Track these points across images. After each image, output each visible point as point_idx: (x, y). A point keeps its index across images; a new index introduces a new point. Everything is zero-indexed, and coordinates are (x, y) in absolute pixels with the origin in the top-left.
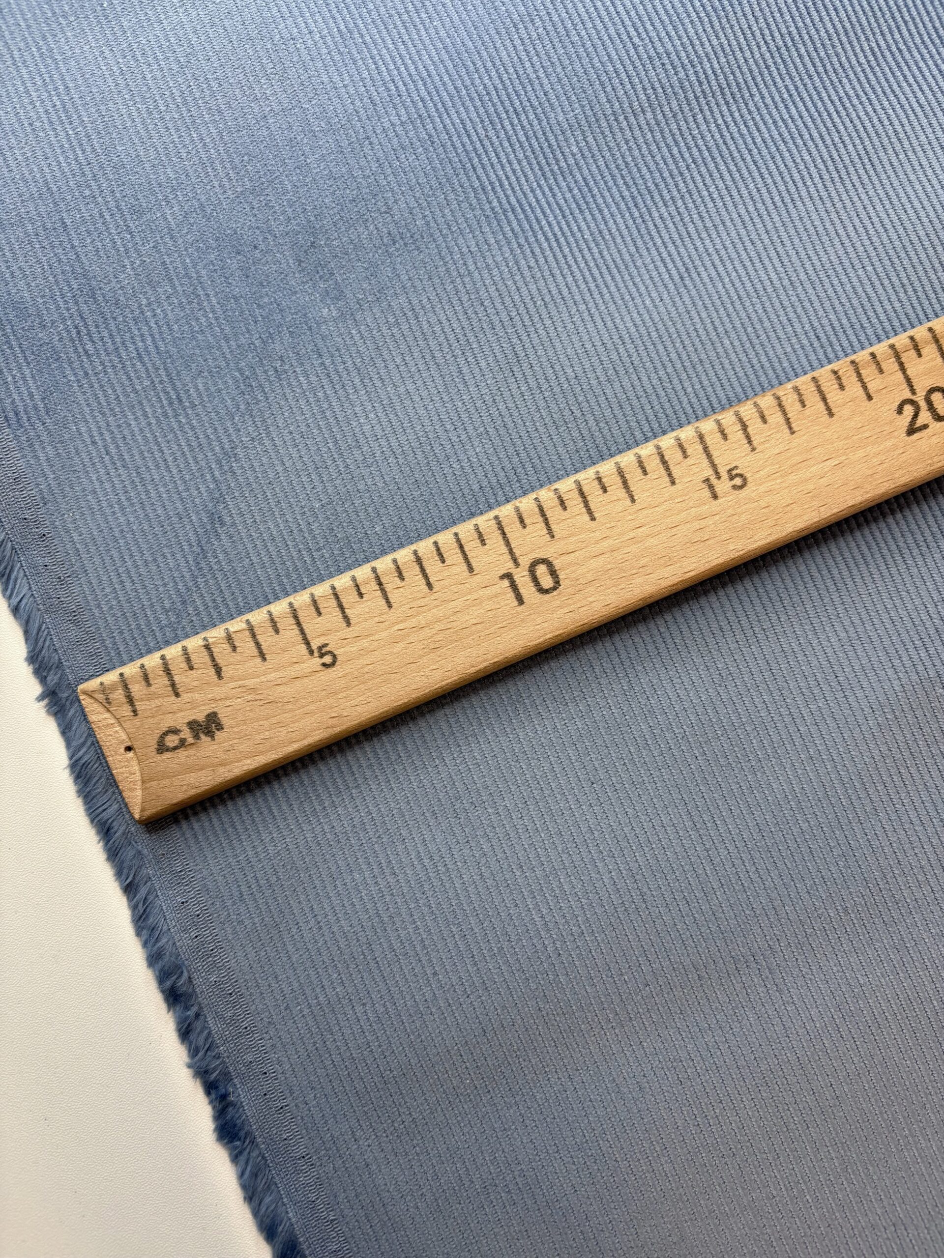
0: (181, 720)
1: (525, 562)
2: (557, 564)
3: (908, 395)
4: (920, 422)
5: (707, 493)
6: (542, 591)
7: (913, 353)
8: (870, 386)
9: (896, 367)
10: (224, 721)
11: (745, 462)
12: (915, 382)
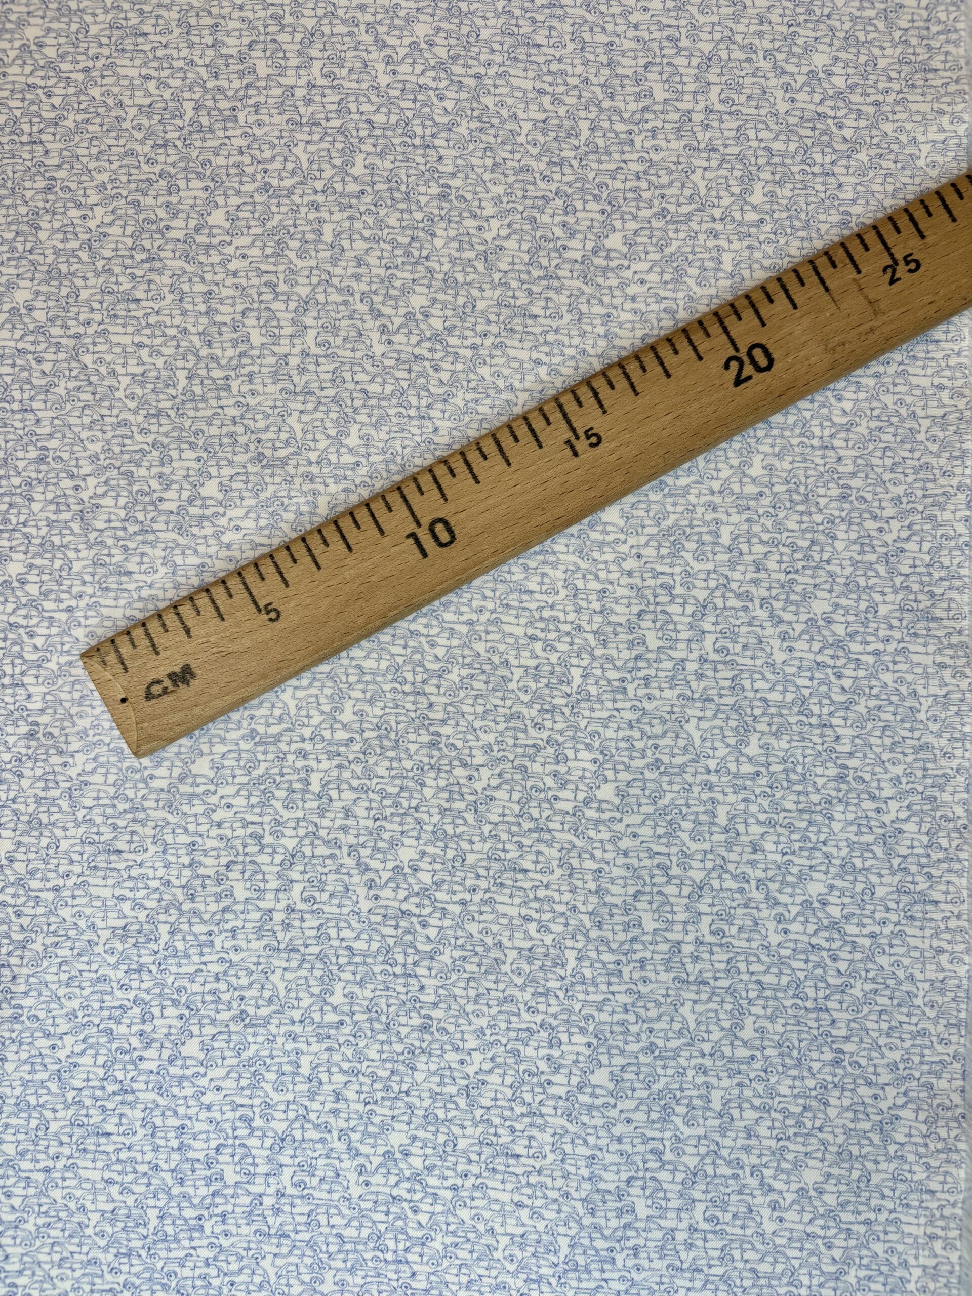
0: (162, 672)
1: (426, 521)
2: (452, 521)
3: (732, 352)
4: (745, 374)
5: (568, 452)
6: (442, 545)
7: (734, 317)
8: (700, 348)
9: (721, 330)
10: (196, 671)
11: (599, 423)
12: (737, 341)
